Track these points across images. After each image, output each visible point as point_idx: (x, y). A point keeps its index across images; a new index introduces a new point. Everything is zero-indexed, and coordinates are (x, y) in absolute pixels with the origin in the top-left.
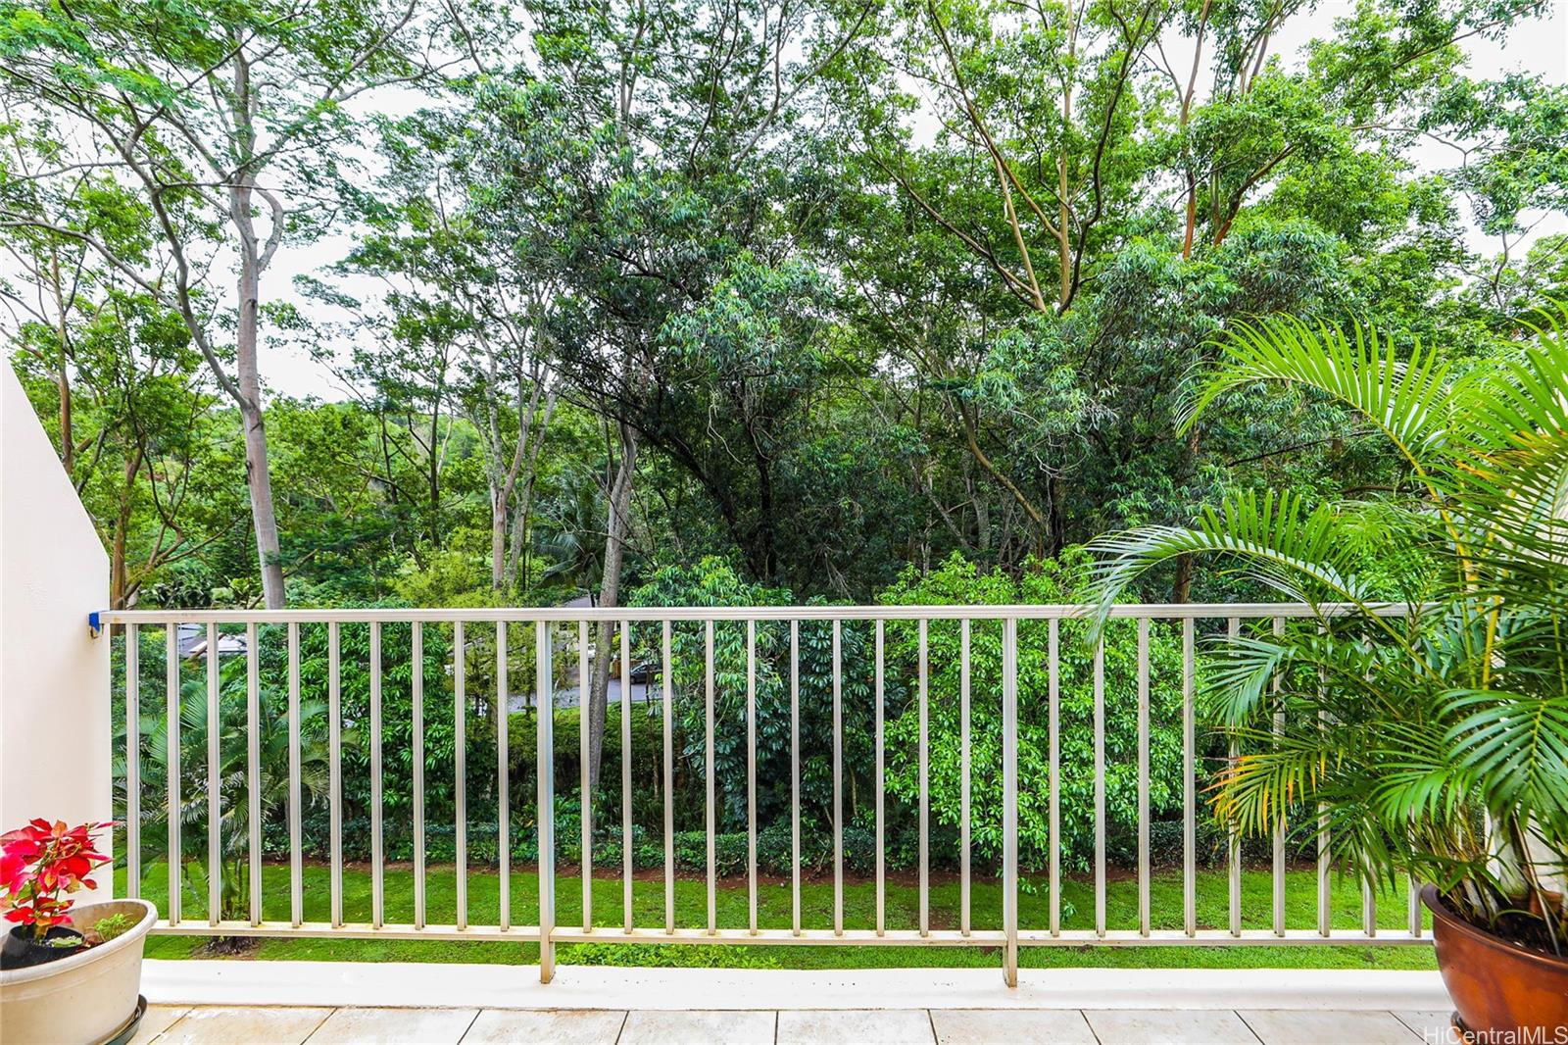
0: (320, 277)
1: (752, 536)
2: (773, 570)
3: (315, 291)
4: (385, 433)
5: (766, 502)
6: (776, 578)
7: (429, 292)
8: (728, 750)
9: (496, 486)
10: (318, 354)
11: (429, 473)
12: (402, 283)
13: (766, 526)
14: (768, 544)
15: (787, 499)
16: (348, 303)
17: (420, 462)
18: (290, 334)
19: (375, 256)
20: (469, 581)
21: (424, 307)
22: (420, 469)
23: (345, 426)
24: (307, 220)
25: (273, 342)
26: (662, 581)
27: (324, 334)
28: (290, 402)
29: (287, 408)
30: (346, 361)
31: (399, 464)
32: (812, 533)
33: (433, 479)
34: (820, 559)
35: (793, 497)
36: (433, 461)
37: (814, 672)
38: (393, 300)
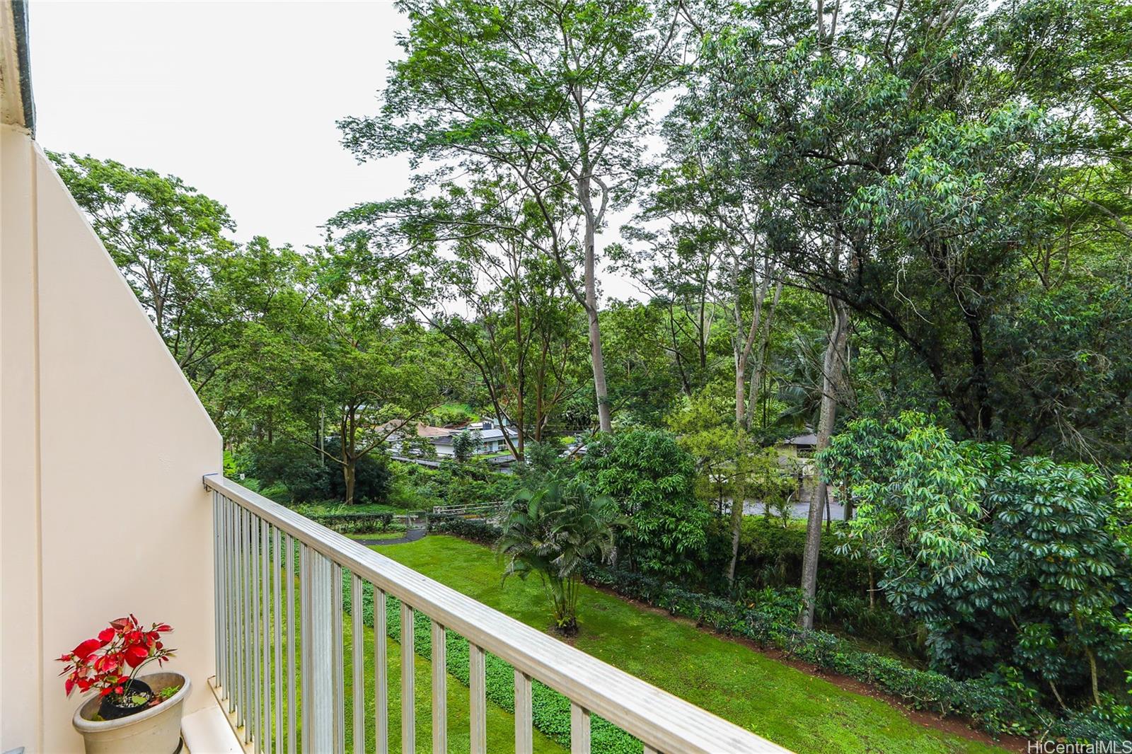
0: (632, 224)
1: (962, 390)
2: (987, 424)
3: (632, 235)
4: (672, 319)
5: (978, 358)
6: (991, 433)
7: (696, 220)
8: (925, 594)
9: (738, 351)
10: (634, 273)
11: (699, 343)
12: (679, 218)
13: (978, 381)
14: (980, 398)
15: (1003, 354)
16: (649, 237)
17: (694, 336)
18: (620, 263)
19: (664, 204)
20: (713, 421)
21: (693, 230)
22: (694, 341)
23: (646, 316)
24: (624, 191)
25: (612, 269)
26: (855, 432)
27: (637, 259)
28: (620, 303)
29: (619, 308)
30: (649, 275)
31: (681, 338)
32: (1037, 389)
33: (702, 347)
34: (1048, 416)
35: (1012, 351)
36: (702, 335)
37: (1029, 537)
38: (675, 230)
